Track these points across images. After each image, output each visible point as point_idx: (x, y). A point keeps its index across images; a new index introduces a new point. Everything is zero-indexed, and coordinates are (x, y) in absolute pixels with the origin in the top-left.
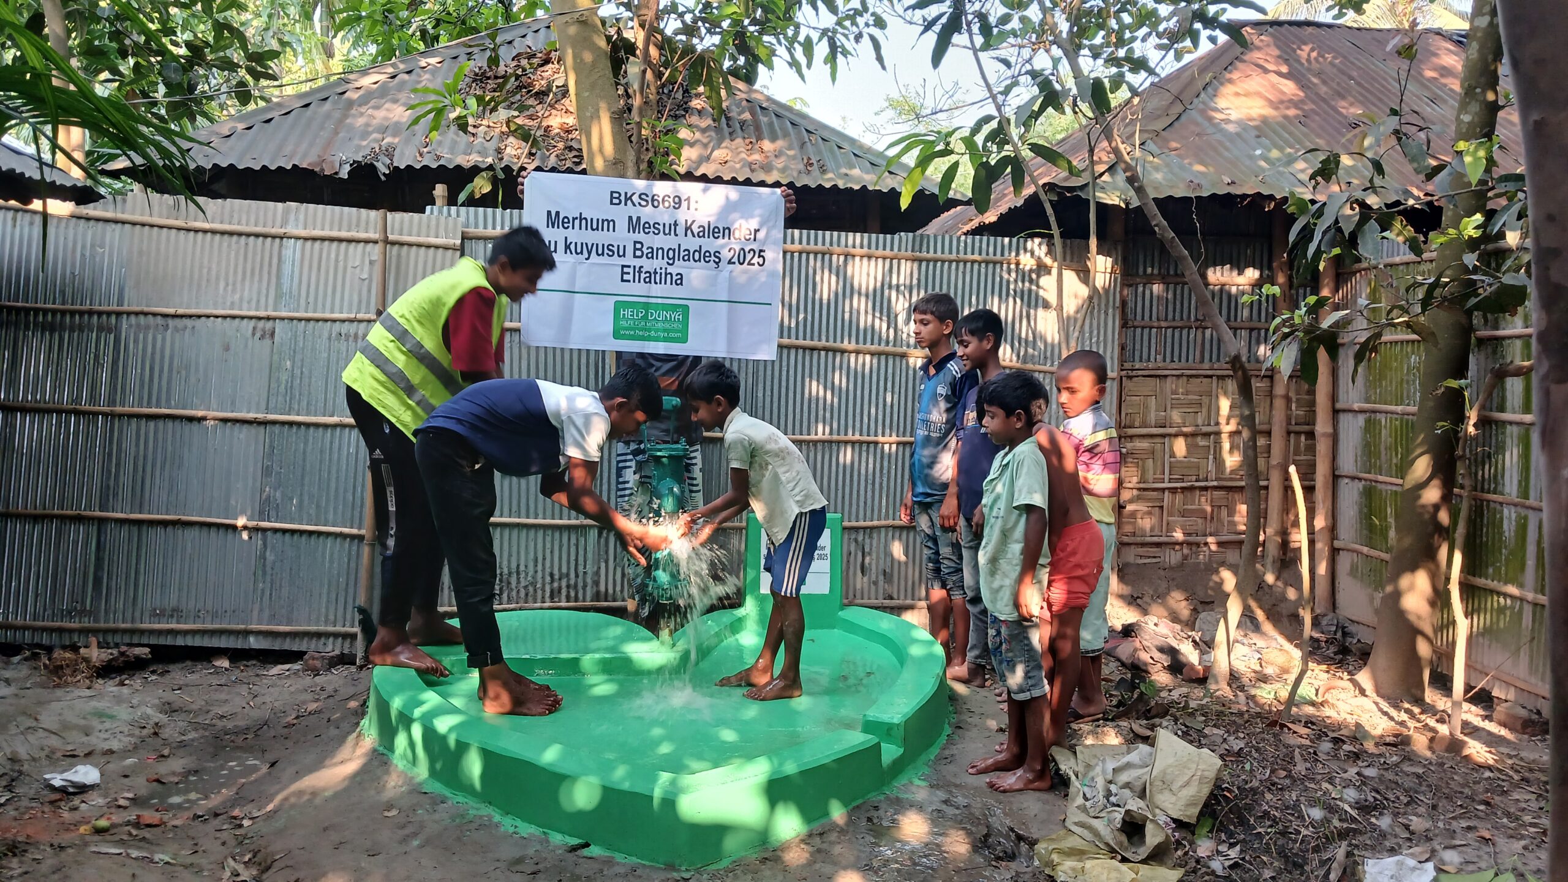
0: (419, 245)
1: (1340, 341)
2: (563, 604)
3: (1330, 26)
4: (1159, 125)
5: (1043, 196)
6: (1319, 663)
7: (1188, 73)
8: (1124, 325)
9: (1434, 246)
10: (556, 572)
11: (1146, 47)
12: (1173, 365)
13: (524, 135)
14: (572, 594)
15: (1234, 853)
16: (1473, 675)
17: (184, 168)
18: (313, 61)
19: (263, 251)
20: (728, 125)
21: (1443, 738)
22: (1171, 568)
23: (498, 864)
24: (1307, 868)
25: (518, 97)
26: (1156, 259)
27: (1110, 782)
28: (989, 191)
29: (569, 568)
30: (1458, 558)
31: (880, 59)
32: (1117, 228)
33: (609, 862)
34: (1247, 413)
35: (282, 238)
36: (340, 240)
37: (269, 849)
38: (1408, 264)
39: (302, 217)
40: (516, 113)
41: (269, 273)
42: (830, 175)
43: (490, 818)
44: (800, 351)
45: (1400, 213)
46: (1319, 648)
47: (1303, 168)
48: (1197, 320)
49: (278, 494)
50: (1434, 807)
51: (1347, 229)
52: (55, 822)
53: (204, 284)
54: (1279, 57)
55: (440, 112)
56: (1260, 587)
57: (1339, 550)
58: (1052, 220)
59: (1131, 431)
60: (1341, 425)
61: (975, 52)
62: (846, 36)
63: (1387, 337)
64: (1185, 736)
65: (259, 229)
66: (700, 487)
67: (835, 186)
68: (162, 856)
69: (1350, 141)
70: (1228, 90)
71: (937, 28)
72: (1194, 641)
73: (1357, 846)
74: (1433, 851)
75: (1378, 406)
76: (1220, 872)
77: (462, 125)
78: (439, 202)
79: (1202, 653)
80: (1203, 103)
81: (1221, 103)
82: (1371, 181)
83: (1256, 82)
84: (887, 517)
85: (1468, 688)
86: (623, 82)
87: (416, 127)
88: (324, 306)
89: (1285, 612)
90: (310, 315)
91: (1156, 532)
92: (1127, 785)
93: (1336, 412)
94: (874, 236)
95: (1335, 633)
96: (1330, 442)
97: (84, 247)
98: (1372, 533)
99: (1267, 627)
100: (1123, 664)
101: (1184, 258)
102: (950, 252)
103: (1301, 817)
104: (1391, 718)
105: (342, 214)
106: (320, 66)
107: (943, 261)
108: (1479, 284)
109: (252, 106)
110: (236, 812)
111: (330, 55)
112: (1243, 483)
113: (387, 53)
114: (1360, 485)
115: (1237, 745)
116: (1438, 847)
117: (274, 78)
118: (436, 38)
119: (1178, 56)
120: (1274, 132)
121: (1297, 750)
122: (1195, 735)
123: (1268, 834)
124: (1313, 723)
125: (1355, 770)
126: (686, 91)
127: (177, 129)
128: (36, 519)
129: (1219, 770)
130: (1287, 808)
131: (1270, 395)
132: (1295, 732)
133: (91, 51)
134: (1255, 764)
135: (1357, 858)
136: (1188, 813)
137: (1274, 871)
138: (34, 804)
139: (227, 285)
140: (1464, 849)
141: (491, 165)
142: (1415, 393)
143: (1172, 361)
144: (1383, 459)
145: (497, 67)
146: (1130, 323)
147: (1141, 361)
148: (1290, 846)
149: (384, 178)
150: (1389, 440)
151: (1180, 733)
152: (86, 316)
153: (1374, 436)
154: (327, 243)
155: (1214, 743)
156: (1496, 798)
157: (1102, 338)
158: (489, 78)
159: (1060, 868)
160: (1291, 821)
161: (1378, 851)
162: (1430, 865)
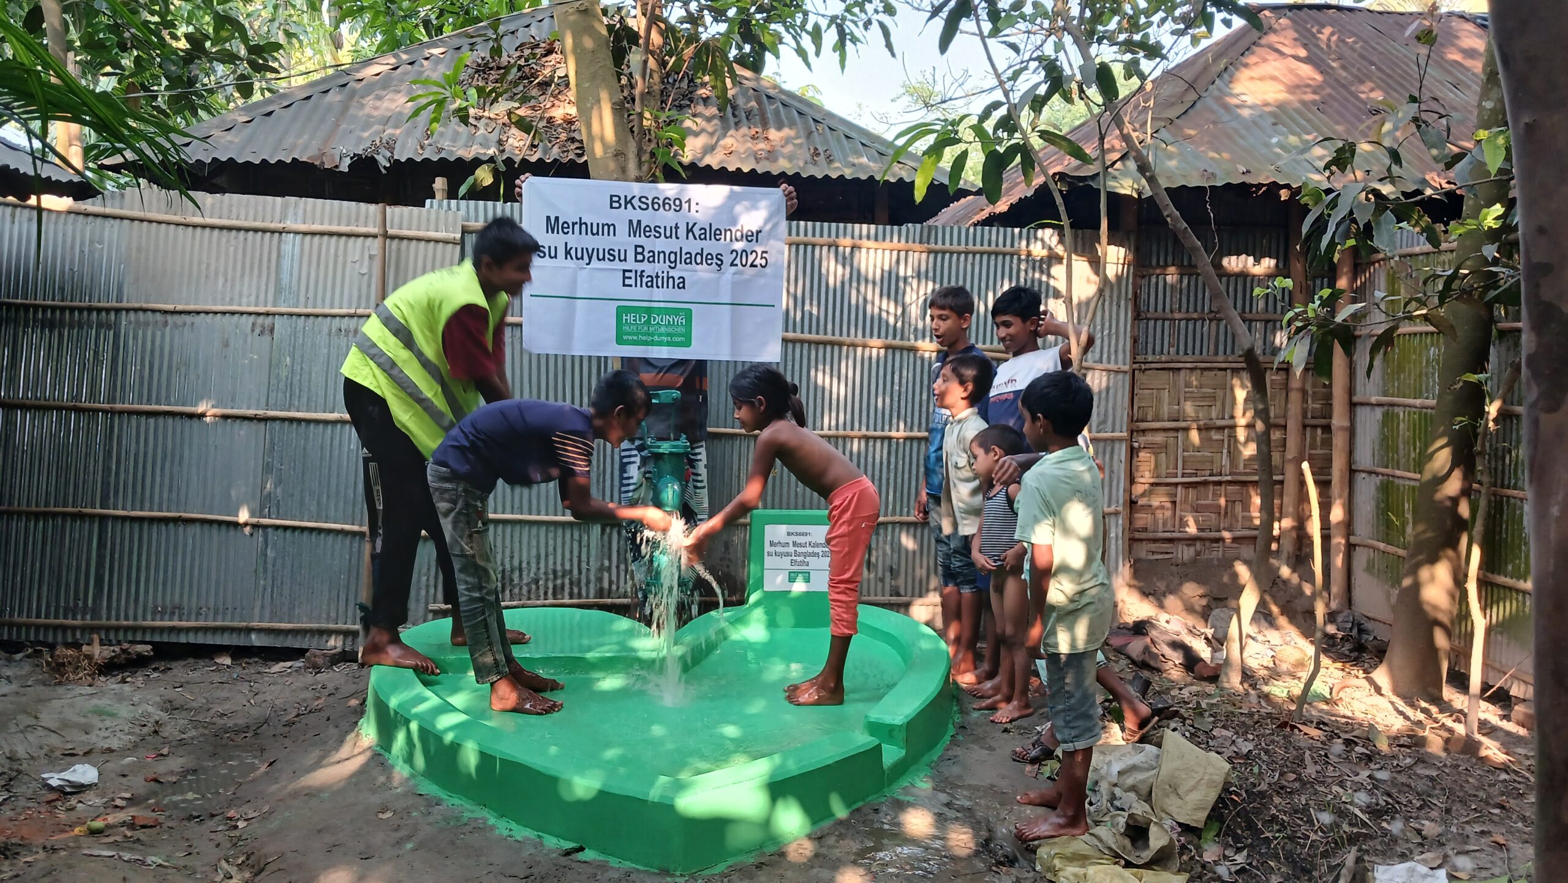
0: (419, 240)
1: (1357, 333)
2: (567, 601)
3: (1350, 10)
4: (1173, 113)
5: (1052, 186)
6: (1334, 661)
7: (1202, 60)
8: (1137, 317)
9: (1453, 237)
10: (559, 568)
11: (1161, 32)
12: (1187, 358)
13: (524, 125)
14: (576, 590)
15: (1241, 858)
16: (1491, 674)
17: (180, 163)
18: (321, 52)
19: (262, 245)
20: (734, 115)
21: (1459, 740)
22: (1184, 564)
23: (491, 868)
24: (1316, 874)
25: (521, 88)
26: (1170, 250)
27: (1115, 785)
28: (1000, 180)
29: (572, 565)
30: (1476, 553)
31: (889, 46)
32: (1129, 219)
33: (603, 867)
34: (1261, 406)
35: (281, 233)
36: (340, 235)
37: (264, 851)
38: (1428, 254)
39: (300, 212)
40: (517, 105)
41: (268, 268)
42: (837, 165)
43: (485, 820)
44: (806, 346)
45: (1416, 203)
46: (1334, 645)
47: (1321, 154)
48: (1211, 311)
49: (279, 490)
50: (1448, 811)
51: (1362, 219)
52: (49, 823)
53: (203, 279)
54: (1295, 40)
55: (441, 103)
56: (1274, 583)
57: (1355, 545)
58: (1062, 209)
59: (1143, 425)
60: (1358, 419)
61: (983, 38)
62: (855, 23)
63: (1405, 328)
64: (1193, 738)
65: (258, 224)
66: (705, 484)
67: (842, 176)
68: (154, 859)
69: (1369, 128)
70: (1244, 74)
71: (944, 14)
72: (1206, 638)
73: (1367, 852)
74: (1446, 857)
75: (1396, 400)
76: (1226, 878)
77: (463, 117)
78: (439, 195)
79: (1215, 651)
80: (1219, 90)
81: (1237, 88)
82: (1389, 170)
83: (1274, 66)
84: (894, 513)
85: (1486, 687)
86: (626, 71)
87: (418, 119)
88: (323, 301)
89: (1299, 609)
90: (309, 310)
91: (1169, 527)
92: (1133, 788)
93: (1353, 405)
94: (881, 227)
95: (1351, 629)
96: (1346, 435)
97: (82, 243)
98: (1387, 530)
99: (1282, 621)
100: (1133, 662)
101: (1198, 249)
102: (959, 244)
103: (1310, 822)
104: (1407, 718)
105: (341, 209)
106: (328, 58)
107: (952, 253)
108: (1502, 275)
109: (253, 99)
110: (231, 813)
111: (338, 45)
112: (1256, 478)
113: (392, 44)
114: (1377, 480)
115: (1245, 747)
116: (1450, 853)
117: (274, 71)
118: (440, 30)
119: (1195, 40)
120: (1292, 119)
121: (1308, 753)
122: (1203, 737)
123: (1276, 838)
124: (1325, 724)
125: (1366, 773)
126: (691, 81)
129: (1228, 774)
130: (1296, 812)
131: (1286, 387)
132: (1306, 734)
133: (91, 45)
134: (1264, 767)
135: (1367, 864)
136: (1195, 818)
137: (1282, 876)
138: (31, 804)
139: (226, 280)
140: (1477, 854)
141: (492, 157)
142: (1434, 386)
143: (1186, 354)
144: (1401, 453)
145: (500, 57)
146: (1143, 315)
147: (1154, 353)
148: (1299, 851)
149: (384, 171)
150: (1407, 434)
151: (1187, 734)
152: (85, 313)
153: (1392, 430)
154: (326, 238)
155: (1222, 746)
156: (1511, 801)
157: (1113, 331)
158: (491, 69)
159: (1061, 873)
160: (1300, 826)
161: (1390, 858)
162: (1442, 873)
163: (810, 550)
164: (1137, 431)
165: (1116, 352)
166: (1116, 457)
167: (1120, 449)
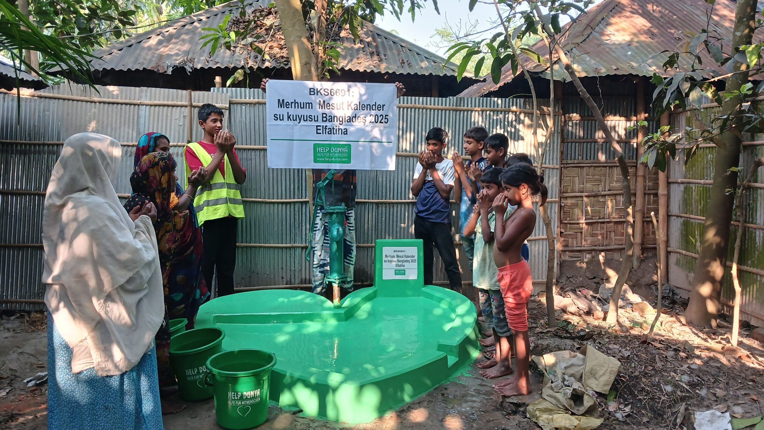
1: (676, 149)
2: (284, 286)
4: (579, 40)
5: (527, 75)
8: (563, 141)
10: (280, 269)
12: (587, 161)
13: (258, 50)
14: (289, 281)
15: (628, 409)
17: (88, 70)
18: (152, 16)
19: (129, 111)
20: (362, 44)
22: (586, 263)
24: (665, 416)
25: (256, 31)
26: (579, 108)
27: (564, 374)
29: (286, 268)
30: (736, 257)
31: (437, 9)
32: (559, 93)
33: (313, 420)
34: (626, 184)
35: (139, 105)
36: (168, 106)
38: (714, 107)
39: (149, 95)
40: (255, 40)
41: (133, 123)
42: (413, 68)
45: (711, 83)
50: (728, 384)
51: (684, 91)
52: (33, 402)
55: (217, 40)
56: (631, 271)
57: (670, 252)
58: (532, 88)
59: (566, 195)
60: (671, 190)
64: (599, 349)
65: (127, 101)
67: (416, 73)
72: (599, 299)
73: (690, 405)
74: (728, 407)
75: (691, 180)
76: (621, 419)
77: (228, 46)
78: (217, 86)
79: (604, 305)
80: (601, 29)
81: (609, 32)
82: (693, 66)
86: (308, 22)
87: (205, 48)
89: (643, 283)
91: (579, 245)
92: (572, 375)
93: (669, 184)
94: (436, 99)
95: (669, 293)
96: (666, 198)
97: (39, 112)
98: (688, 244)
101: (595, 107)
102: (475, 106)
103: (661, 390)
105: (169, 92)
106: (156, 19)
107: (472, 111)
108: (752, 118)
109: (122, 39)
111: (161, 13)
112: (623, 220)
113: (189, 11)
114: (682, 220)
115: (627, 354)
116: (730, 405)
117: (132, 24)
121: (657, 356)
122: (605, 349)
123: (645, 399)
124: (663, 341)
125: (686, 366)
126: (340, 28)
127: (86, 51)
128: (20, 248)
129: (620, 367)
130: (654, 386)
131: (636, 175)
132: (655, 346)
133: (40, 12)
134: (636, 363)
135: (691, 411)
136: (605, 389)
137: (649, 418)
138: (22, 393)
139: (112, 129)
140: (744, 405)
141: (243, 66)
142: (710, 173)
143: (587, 159)
144: (694, 206)
145: (245, 16)
146: (566, 140)
147: (571, 159)
148: (656, 405)
149: (189, 74)
150: (697, 197)
151: (597, 347)
152: (42, 147)
153: (689, 196)
154: (161, 107)
155: (614, 353)
156: (758, 378)
157: (551, 148)
158: (241, 22)
159: (540, 419)
160: (656, 393)
161: (701, 407)
162: (727, 414)
163: (405, 259)
164: (563, 198)
165: (553, 159)
166: (553, 211)
167: (555, 207)
